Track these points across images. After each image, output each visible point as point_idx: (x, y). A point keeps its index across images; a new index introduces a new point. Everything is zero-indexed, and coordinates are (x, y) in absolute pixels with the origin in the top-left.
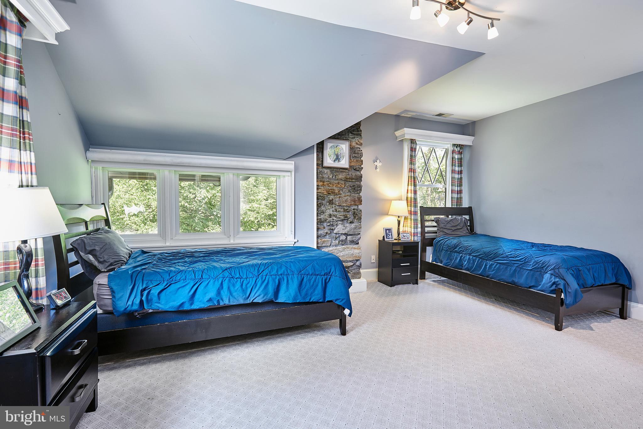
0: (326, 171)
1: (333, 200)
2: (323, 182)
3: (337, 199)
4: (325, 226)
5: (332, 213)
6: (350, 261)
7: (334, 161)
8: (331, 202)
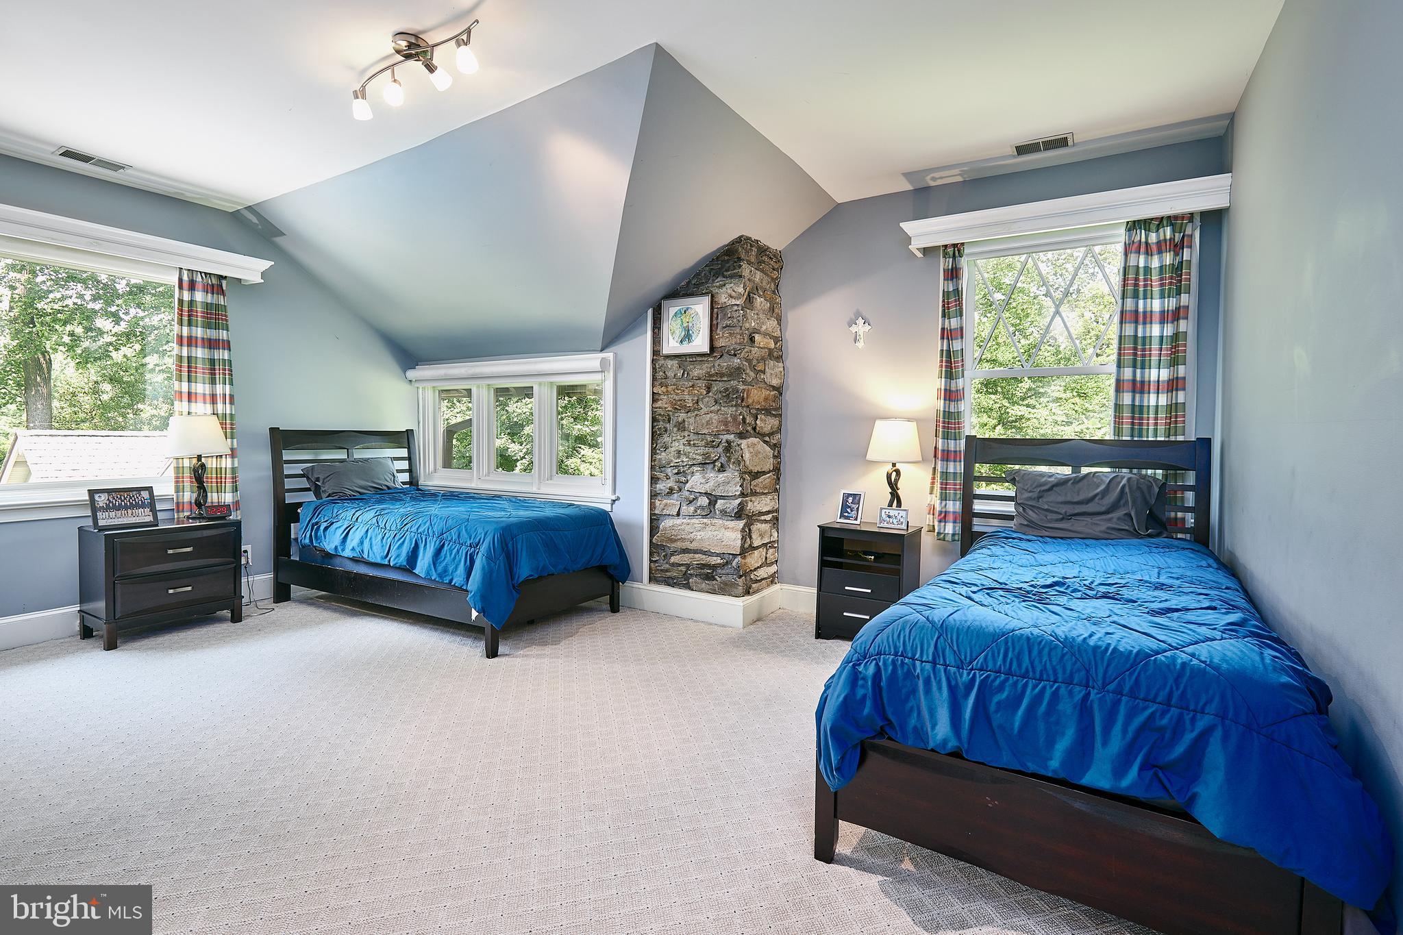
0: (670, 363)
1: (684, 421)
2: (666, 386)
3: (692, 420)
4: (670, 474)
5: (682, 448)
6: (718, 555)
7: (681, 342)
8: (681, 426)
